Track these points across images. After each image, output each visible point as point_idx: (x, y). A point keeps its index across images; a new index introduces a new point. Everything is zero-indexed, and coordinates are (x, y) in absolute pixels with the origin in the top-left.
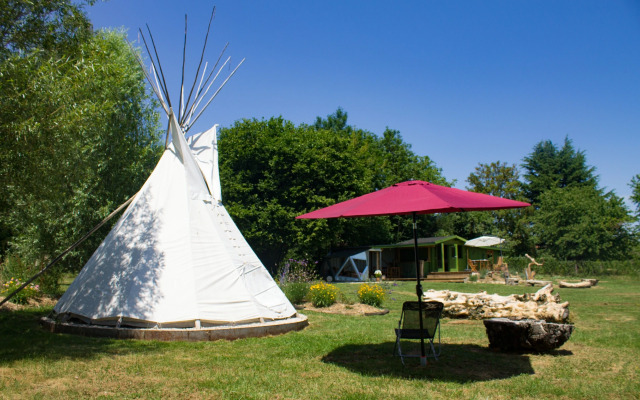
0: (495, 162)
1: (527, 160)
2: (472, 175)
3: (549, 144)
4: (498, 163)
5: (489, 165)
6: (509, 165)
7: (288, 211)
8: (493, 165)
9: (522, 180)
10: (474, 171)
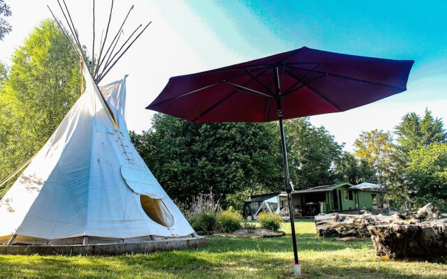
0: (374, 130)
1: (398, 128)
2: (357, 140)
3: (414, 115)
4: (376, 130)
5: (370, 132)
6: (385, 132)
7: (214, 166)
8: (373, 132)
9: (395, 142)
10: (359, 137)
